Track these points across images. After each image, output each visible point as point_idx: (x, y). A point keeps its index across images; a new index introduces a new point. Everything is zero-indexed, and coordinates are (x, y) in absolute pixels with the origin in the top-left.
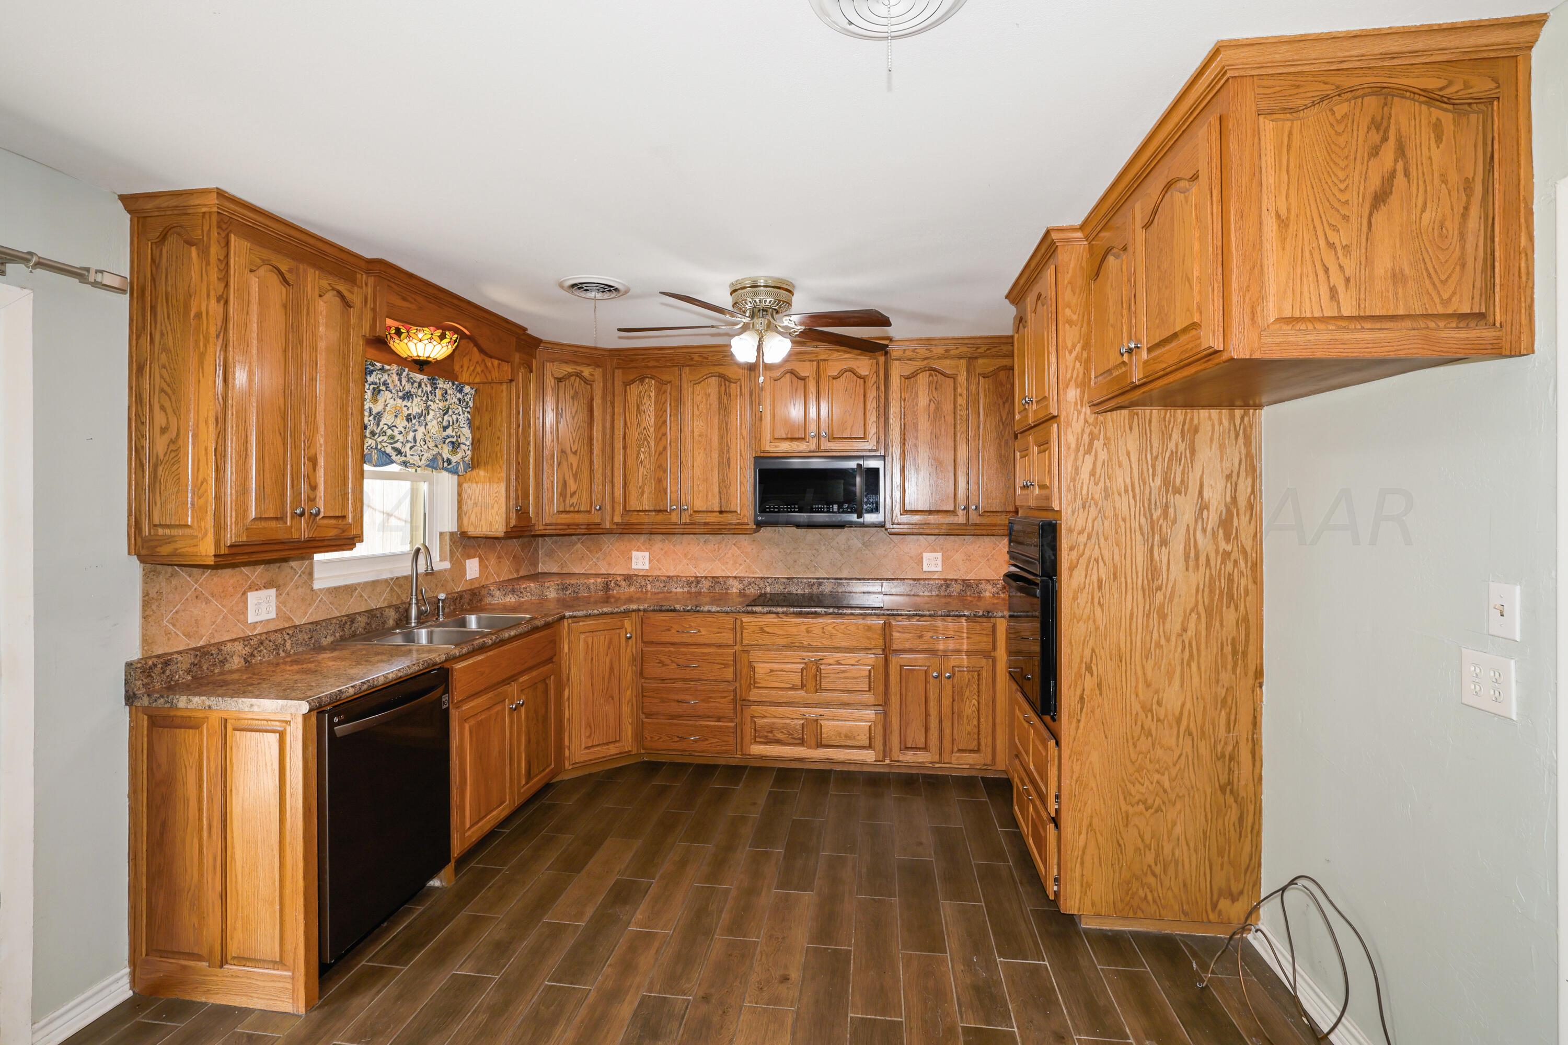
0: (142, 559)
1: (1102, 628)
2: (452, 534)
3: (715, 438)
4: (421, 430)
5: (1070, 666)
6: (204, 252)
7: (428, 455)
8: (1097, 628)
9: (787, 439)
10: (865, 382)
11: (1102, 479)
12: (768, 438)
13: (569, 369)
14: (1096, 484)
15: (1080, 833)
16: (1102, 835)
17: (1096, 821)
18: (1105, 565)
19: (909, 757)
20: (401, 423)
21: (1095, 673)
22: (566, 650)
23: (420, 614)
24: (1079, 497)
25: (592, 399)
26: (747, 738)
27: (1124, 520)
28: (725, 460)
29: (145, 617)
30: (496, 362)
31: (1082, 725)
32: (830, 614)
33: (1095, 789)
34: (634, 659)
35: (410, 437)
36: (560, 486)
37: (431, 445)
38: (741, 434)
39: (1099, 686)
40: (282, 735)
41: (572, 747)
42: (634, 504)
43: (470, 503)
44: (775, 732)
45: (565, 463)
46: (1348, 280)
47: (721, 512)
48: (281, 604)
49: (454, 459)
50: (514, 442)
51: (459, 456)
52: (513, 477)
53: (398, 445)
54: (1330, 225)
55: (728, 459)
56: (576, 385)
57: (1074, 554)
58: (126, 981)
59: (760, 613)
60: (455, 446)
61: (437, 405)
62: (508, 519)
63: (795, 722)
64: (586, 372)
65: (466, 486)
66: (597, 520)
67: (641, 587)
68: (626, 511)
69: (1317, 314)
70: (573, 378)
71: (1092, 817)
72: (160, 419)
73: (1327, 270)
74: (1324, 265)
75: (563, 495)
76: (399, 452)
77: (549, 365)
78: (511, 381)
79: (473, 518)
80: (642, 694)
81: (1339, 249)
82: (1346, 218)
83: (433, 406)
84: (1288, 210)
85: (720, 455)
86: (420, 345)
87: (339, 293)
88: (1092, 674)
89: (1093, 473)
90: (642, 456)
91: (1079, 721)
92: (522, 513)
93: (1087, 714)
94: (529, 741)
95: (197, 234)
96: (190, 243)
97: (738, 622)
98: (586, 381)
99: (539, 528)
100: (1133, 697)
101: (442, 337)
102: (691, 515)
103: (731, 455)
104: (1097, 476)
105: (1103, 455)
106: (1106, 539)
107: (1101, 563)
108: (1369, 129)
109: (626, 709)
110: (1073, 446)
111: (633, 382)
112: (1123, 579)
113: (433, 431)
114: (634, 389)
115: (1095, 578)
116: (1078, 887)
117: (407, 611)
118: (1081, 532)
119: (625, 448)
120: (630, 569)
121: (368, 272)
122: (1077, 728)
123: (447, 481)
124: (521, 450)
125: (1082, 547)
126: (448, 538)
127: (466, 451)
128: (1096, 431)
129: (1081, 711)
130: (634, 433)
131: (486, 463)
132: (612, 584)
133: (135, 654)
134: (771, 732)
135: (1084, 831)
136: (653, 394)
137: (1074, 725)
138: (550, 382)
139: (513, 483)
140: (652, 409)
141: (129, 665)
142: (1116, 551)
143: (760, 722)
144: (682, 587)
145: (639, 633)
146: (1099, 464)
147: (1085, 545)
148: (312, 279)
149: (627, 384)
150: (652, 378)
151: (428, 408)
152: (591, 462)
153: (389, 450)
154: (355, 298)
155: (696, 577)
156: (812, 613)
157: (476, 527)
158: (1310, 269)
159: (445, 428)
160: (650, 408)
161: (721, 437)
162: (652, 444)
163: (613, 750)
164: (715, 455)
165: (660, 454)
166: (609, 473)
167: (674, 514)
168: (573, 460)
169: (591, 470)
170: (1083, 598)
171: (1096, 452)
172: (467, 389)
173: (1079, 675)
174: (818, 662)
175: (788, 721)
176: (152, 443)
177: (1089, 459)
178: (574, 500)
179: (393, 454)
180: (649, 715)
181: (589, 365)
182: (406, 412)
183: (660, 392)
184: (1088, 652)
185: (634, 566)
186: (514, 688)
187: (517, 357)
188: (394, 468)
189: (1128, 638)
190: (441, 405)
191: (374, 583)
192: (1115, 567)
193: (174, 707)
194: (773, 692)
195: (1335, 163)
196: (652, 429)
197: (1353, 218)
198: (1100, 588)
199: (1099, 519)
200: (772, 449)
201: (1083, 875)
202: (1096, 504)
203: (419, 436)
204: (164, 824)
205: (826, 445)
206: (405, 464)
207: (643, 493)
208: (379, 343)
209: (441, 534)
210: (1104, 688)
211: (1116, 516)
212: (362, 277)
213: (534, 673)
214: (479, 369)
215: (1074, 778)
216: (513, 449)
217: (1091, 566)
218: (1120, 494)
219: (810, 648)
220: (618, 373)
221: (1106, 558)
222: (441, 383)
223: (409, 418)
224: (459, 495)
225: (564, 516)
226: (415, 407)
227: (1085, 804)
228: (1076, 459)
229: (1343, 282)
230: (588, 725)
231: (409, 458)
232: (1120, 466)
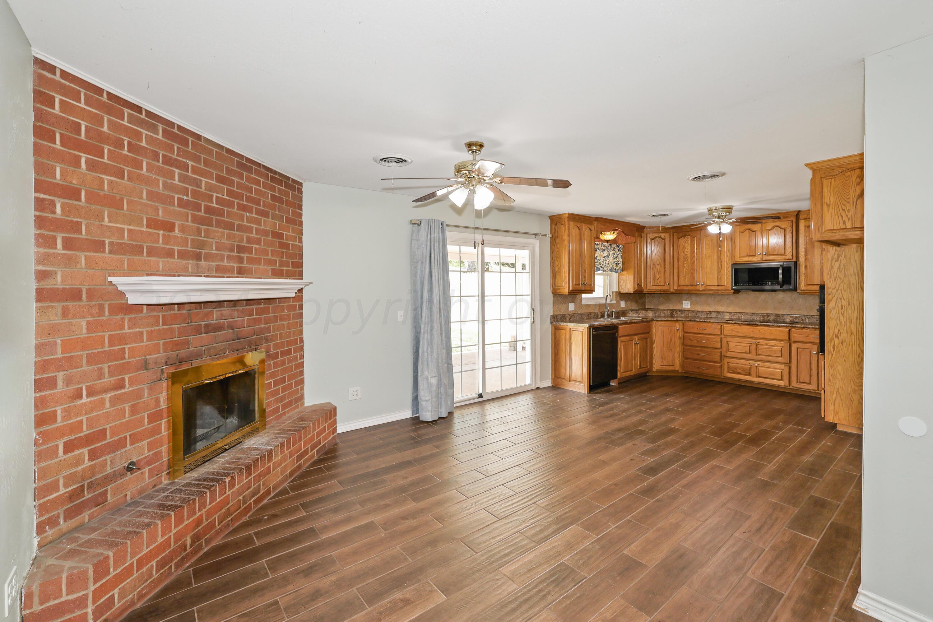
0: (553, 293)
1: (843, 323)
2: (616, 292)
3: (715, 257)
4: (608, 260)
5: (828, 335)
6: (565, 226)
7: (609, 268)
8: (841, 322)
9: (747, 256)
10: (785, 231)
11: (843, 270)
12: (738, 256)
13: (656, 235)
14: (841, 272)
15: (833, 394)
16: (843, 395)
17: (840, 390)
18: (844, 300)
19: (802, 386)
20: (602, 259)
21: (840, 338)
22: (654, 331)
23: (608, 315)
24: (832, 277)
25: (665, 245)
26: (726, 370)
27: (853, 285)
28: (720, 265)
29: (553, 306)
30: (630, 237)
31: (834, 356)
32: (763, 325)
33: (840, 379)
34: (680, 338)
35: (605, 263)
36: (653, 276)
37: (610, 265)
38: (727, 255)
39: (842, 342)
40: (582, 332)
41: (656, 364)
42: (682, 283)
43: (622, 283)
44: (738, 370)
45: (655, 269)
46: (849, 219)
47: (718, 285)
48: (576, 307)
49: (617, 268)
50: (636, 262)
51: (619, 267)
52: (636, 274)
53: (601, 265)
54: (844, 205)
55: (721, 265)
56: (659, 240)
57: (830, 296)
58: (551, 382)
59: (731, 323)
60: (617, 264)
61: (612, 252)
62: (634, 288)
63: (747, 366)
64: (662, 235)
65: (620, 277)
66: (668, 289)
67: (687, 314)
68: (679, 285)
69: (839, 228)
70: (657, 238)
71: (838, 389)
72: (557, 263)
73: (842, 216)
74: (841, 215)
75: (654, 279)
76: (602, 267)
77: (648, 234)
78: (635, 242)
79: (623, 287)
80: (684, 351)
81: (846, 211)
82: (849, 202)
83: (611, 253)
84: (830, 202)
85: (718, 263)
86: (607, 236)
87: (590, 228)
88: (838, 339)
89: (839, 268)
90: (685, 265)
91: (832, 354)
92: (639, 285)
93: (836, 352)
94: (640, 356)
95: (563, 223)
96: (562, 225)
97: (722, 326)
98: (662, 239)
99: (645, 291)
100: (858, 348)
101: (614, 233)
102: (705, 287)
103: (722, 263)
104: (841, 269)
105: (844, 262)
106: (845, 291)
107: (843, 300)
108: (857, 178)
109: (677, 355)
110: (830, 259)
111: (681, 237)
112: (853, 306)
113: (611, 260)
114: (682, 240)
115: (840, 305)
116: (832, 412)
117: (604, 314)
118: (834, 289)
119: (678, 262)
120: (682, 307)
121: (595, 221)
122: (832, 357)
123: (615, 275)
124: (639, 265)
125: (834, 294)
126: (615, 293)
127: (620, 266)
128: (841, 253)
129: (834, 351)
130: (681, 256)
131: (627, 269)
132: (674, 313)
133: (552, 314)
134: (736, 369)
135: (835, 393)
136: (689, 241)
137: (830, 356)
138: (649, 241)
139: (636, 276)
140: (689, 247)
141: (551, 316)
142: (850, 295)
143: (730, 364)
144: (704, 315)
145: (682, 328)
146: (842, 265)
147: (835, 293)
148: (584, 227)
149: (679, 238)
150: (689, 235)
151: (609, 253)
152: (665, 267)
153: (599, 267)
154: (593, 229)
155: (710, 312)
156: (754, 324)
157: (624, 290)
158: (837, 216)
159: (614, 259)
160: (688, 246)
161: (718, 257)
162: (689, 260)
163: (671, 368)
164: (716, 264)
165: (693, 264)
166: (672, 271)
167: (698, 286)
168: (658, 267)
169: (665, 271)
170: (834, 312)
171: (841, 261)
172: (621, 246)
173: (832, 339)
174: (757, 345)
175: (744, 366)
176: (555, 268)
177: (837, 264)
178: (658, 281)
179: (600, 268)
180: (686, 358)
181: (663, 233)
182: (603, 256)
183: (692, 241)
184: (836, 331)
185: (684, 307)
186: (636, 338)
187: (637, 234)
188: (600, 272)
189: (855, 327)
190: (613, 252)
191: (596, 305)
192: (849, 301)
193: (560, 325)
194: (737, 354)
195: (845, 188)
196: (689, 255)
197: (851, 202)
198: (842, 308)
199: (842, 284)
200: (740, 260)
201: (834, 409)
202: (841, 279)
203: (607, 262)
204: (558, 350)
205: (765, 258)
206: (603, 271)
207: (685, 279)
208: (598, 238)
209: (613, 292)
210: (844, 343)
211: (850, 283)
212: (594, 222)
213: (643, 335)
214: (624, 239)
215: (831, 374)
216: (636, 264)
217: (838, 300)
218: (851, 275)
219: (753, 338)
220: (675, 234)
221: (845, 298)
222: (613, 246)
223: (604, 258)
224: (618, 280)
225: (654, 287)
226: (606, 253)
227: (836, 384)
228: (831, 264)
229: (847, 219)
230: (662, 358)
231: (604, 269)
232: (851, 265)
